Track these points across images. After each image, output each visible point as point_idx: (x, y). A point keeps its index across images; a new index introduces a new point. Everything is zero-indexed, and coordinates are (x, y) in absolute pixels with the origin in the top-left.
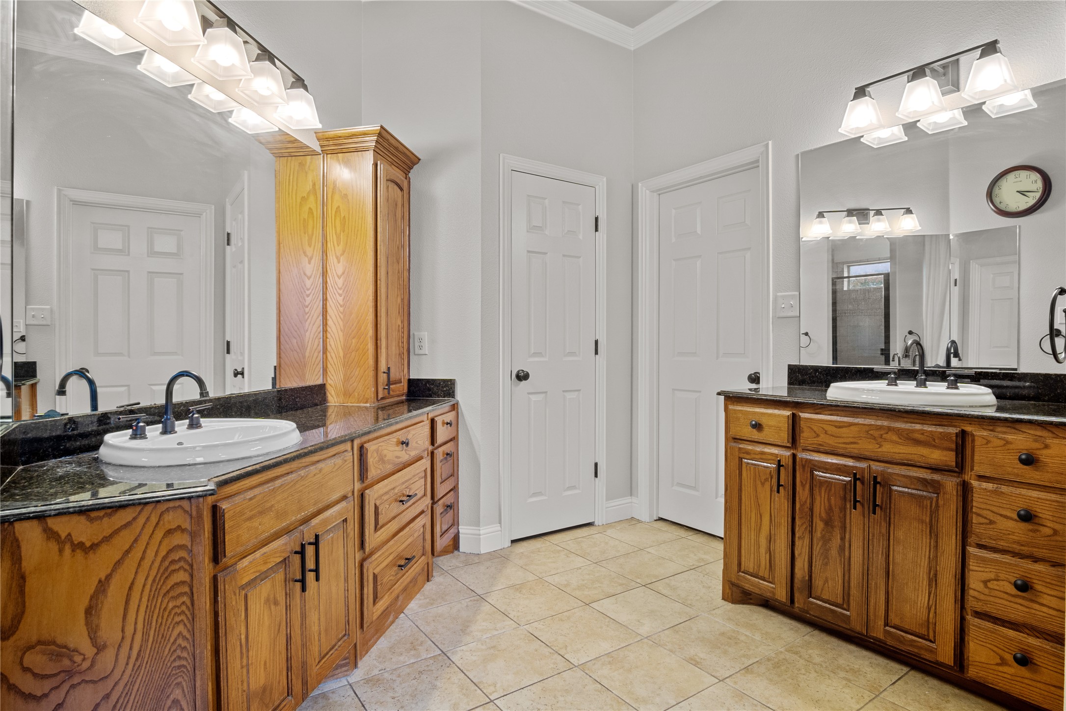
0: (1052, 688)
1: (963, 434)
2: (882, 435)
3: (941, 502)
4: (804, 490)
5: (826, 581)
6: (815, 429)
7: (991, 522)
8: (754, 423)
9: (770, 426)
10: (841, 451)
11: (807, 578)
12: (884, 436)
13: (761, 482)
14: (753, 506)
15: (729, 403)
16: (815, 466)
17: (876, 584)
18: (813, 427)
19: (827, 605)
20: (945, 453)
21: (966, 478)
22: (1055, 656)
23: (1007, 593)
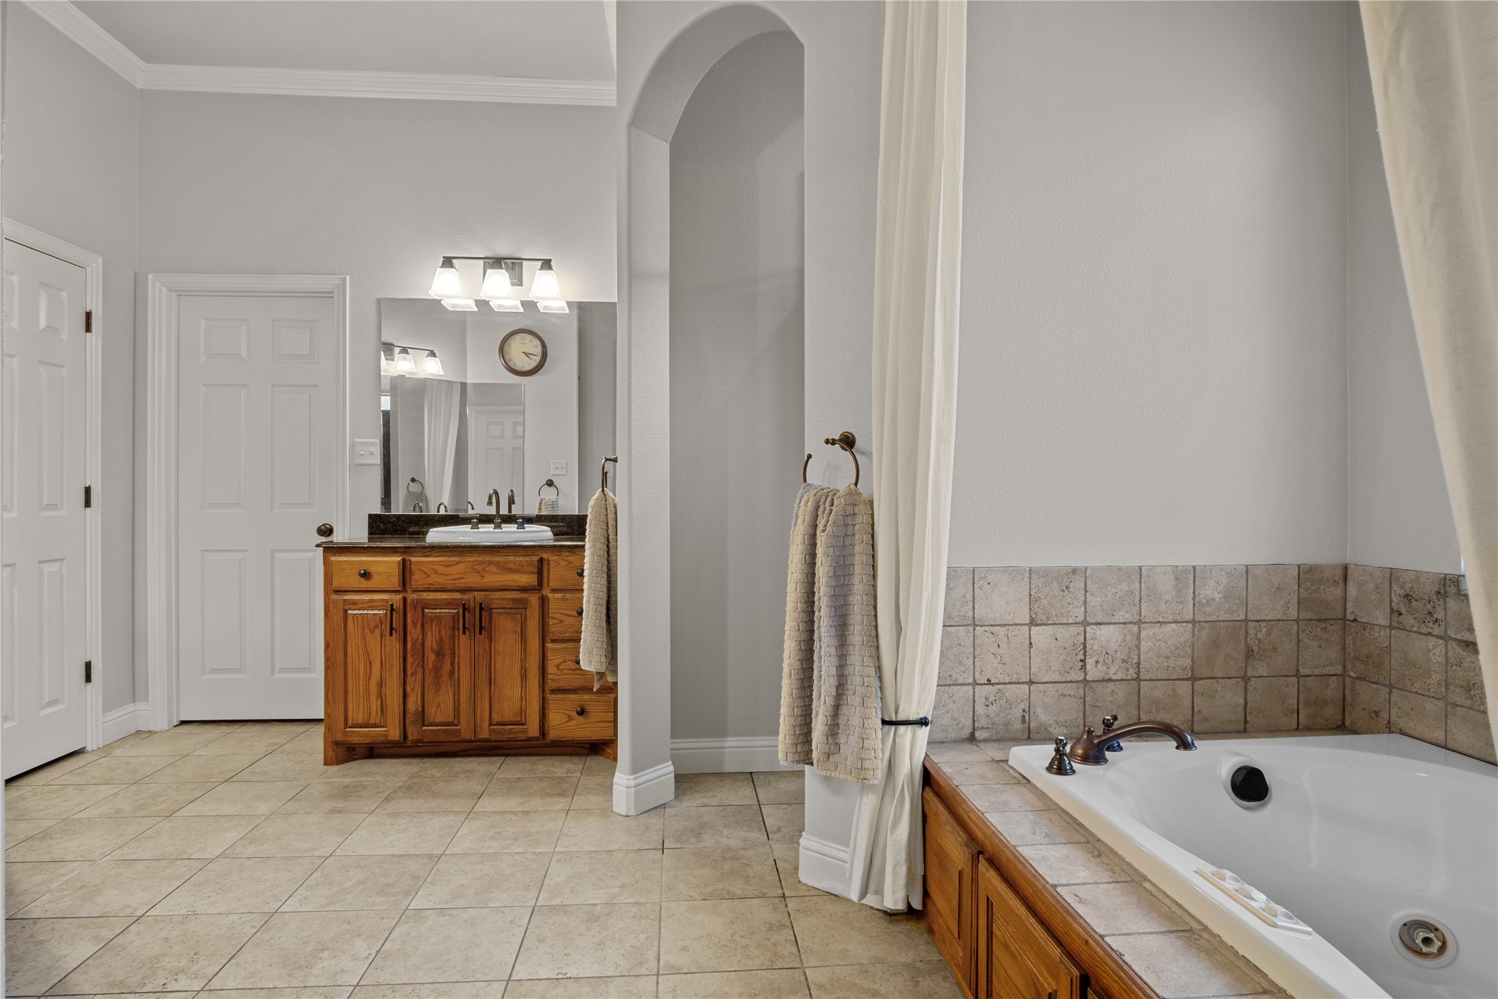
0: (597, 724)
1: (541, 560)
2: (484, 569)
3: (528, 614)
4: (415, 628)
5: (439, 705)
6: (425, 570)
7: (561, 621)
8: (362, 572)
9: (379, 574)
10: (450, 587)
11: (420, 709)
12: (486, 569)
13: (370, 630)
14: (361, 656)
15: (328, 555)
16: (426, 604)
17: (482, 693)
18: (423, 569)
19: (440, 728)
20: (531, 576)
21: (544, 593)
22: (597, 702)
23: (570, 669)
